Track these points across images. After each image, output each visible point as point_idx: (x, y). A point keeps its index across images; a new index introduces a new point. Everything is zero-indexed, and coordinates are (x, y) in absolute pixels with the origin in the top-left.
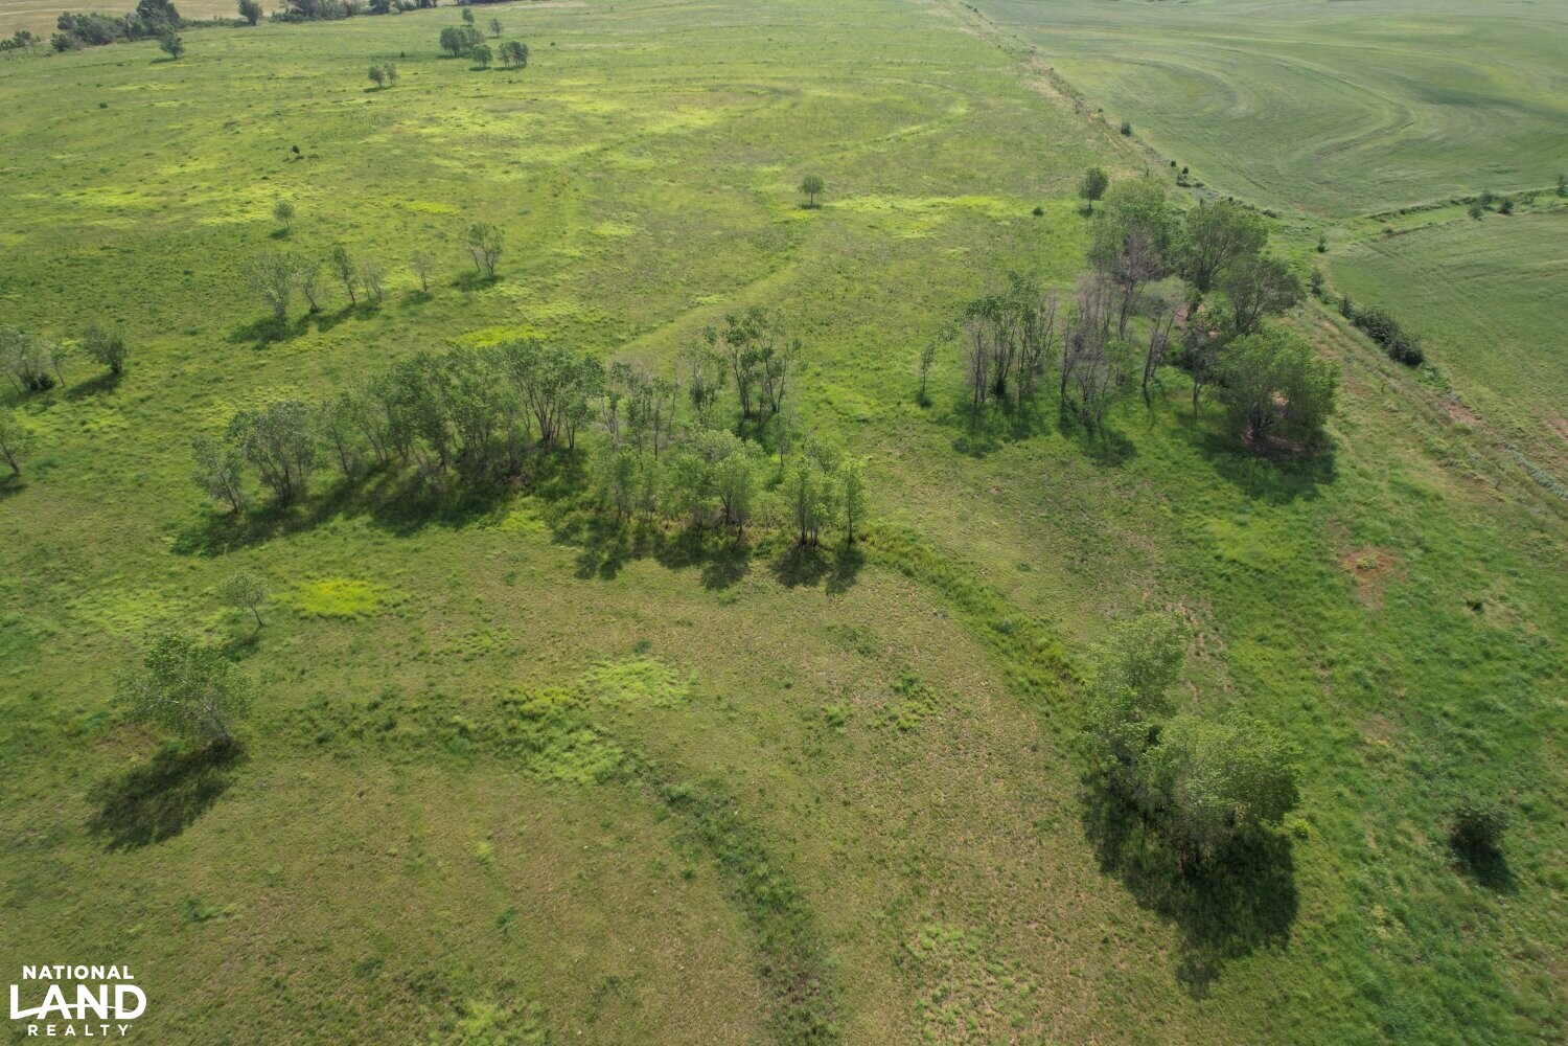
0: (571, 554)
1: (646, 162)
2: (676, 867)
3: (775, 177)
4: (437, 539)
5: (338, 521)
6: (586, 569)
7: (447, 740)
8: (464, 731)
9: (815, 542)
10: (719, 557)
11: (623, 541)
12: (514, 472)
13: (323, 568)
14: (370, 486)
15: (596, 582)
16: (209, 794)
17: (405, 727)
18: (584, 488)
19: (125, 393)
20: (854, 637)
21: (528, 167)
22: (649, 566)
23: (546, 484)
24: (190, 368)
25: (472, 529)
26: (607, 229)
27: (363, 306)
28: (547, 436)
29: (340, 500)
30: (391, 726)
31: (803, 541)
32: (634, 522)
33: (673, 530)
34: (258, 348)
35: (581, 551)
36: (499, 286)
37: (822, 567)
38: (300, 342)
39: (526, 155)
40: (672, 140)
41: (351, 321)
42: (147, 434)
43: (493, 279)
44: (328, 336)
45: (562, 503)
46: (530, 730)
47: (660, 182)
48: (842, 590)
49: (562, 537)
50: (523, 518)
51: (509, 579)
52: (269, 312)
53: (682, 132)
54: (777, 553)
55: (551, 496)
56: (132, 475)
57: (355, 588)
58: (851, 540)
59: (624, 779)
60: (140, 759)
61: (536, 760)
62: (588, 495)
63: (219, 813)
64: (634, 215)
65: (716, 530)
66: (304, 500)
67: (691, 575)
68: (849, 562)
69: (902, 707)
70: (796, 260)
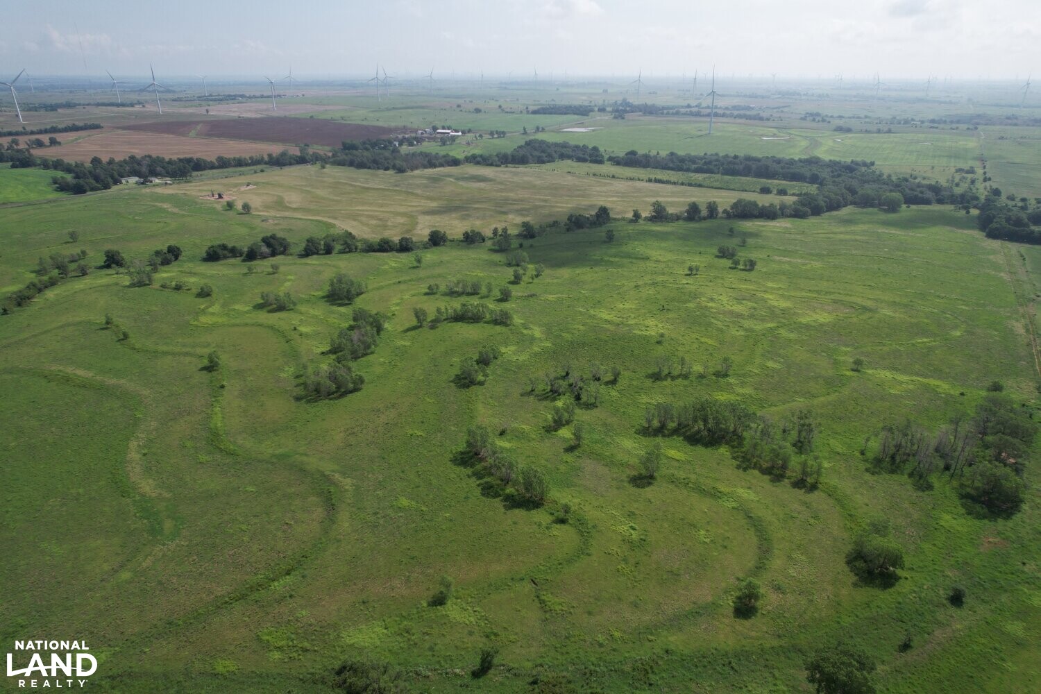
0: (735, 463)
1: (792, 336)
2: (746, 527)
3: (846, 353)
4: (700, 449)
5: (675, 437)
6: (738, 467)
7: (700, 490)
8: (704, 490)
9: (806, 480)
10: (776, 476)
11: (751, 464)
12: (723, 437)
13: (672, 447)
14: (684, 430)
15: (741, 471)
16: (650, 484)
17: (690, 485)
18: (743, 448)
19: (619, 386)
20: (807, 504)
21: (746, 330)
22: (756, 472)
23: (732, 443)
24: (635, 383)
25: (709, 449)
26: (770, 364)
27: (685, 375)
28: (734, 431)
29: (675, 432)
30: (688, 484)
31: (802, 479)
32: (755, 460)
33: (765, 465)
34: (653, 382)
35: (738, 463)
36: (728, 378)
37: (805, 486)
38: (665, 383)
39: (747, 324)
40: (807, 327)
41: (680, 379)
42: (624, 400)
43: (726, 375)
44: (673, 383)
45: (736, 450)
46: (719, 494)
47: (797, 346)
48: (809, 493)
49: (734, 458)
50: (724, 450)
51: (718, 464)
52: (657, 370)
53: (813, 324)
54: (792, 480)
55: (733, 447)
56: (622, 410)
57: (679, 454)
58: (816, 483)
59: (738, 510)
60: (634, 473)
61: (720, 500)
62: (744, 450)
63: (652, 487)
64: (782, 360)
65: (778, 469)
66: (666, 429)
67: (767, 477)
68: (814, 487)
69: (812, 521)
70: (840, 392)
